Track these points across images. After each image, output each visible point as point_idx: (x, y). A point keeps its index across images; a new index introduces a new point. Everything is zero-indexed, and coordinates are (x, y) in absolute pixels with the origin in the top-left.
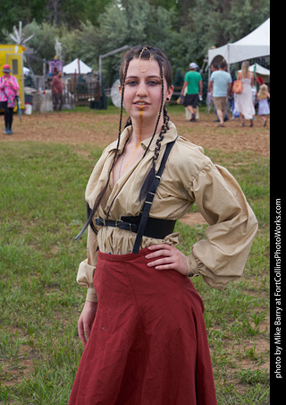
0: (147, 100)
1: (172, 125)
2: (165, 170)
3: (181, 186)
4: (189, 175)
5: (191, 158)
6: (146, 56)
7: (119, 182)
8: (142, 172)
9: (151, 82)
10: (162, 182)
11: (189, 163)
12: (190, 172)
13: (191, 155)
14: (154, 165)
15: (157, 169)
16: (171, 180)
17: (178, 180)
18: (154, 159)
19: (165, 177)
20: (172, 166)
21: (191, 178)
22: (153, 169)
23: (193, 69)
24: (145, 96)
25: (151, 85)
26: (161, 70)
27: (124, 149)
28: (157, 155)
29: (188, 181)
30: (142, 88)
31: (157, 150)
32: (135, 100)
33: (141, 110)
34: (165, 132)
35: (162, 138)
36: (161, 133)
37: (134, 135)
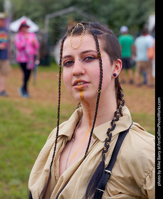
0: (85, 78)
1: (126, 110)
2: (116, 164)
3: (133, 182)
4: (141, 171)
5: (145, 152)
6: (78, 32)
7: (65, 174)
8: (90, 165)
9: (87, 58)
10: (112, 177)
11: (142, 158)
12: (143, 168)
13: (145, 149)
14: (104, 158)
15: (107, 162)
16: (122, 176)
17: (129, 175)
18: (104, 151)
19: (116, 172)
20: (123, 160)
21: (144, 175)
22: (103, 163)
23: (125, 33)
24: (82, 74)
25: (88, 62)
26: (97, 43)
27: (73, 136)
28: (107, 147)
29: (141, 177)
30: (78, 66)
31: (108, 141)
32: (73, 81)
33: (81, 90)
34: (117, 120)
35: (113, 126)
36: (113, 121)
37: (85, 119)
